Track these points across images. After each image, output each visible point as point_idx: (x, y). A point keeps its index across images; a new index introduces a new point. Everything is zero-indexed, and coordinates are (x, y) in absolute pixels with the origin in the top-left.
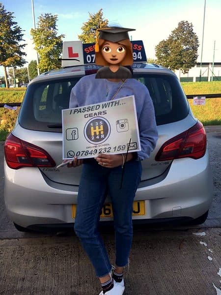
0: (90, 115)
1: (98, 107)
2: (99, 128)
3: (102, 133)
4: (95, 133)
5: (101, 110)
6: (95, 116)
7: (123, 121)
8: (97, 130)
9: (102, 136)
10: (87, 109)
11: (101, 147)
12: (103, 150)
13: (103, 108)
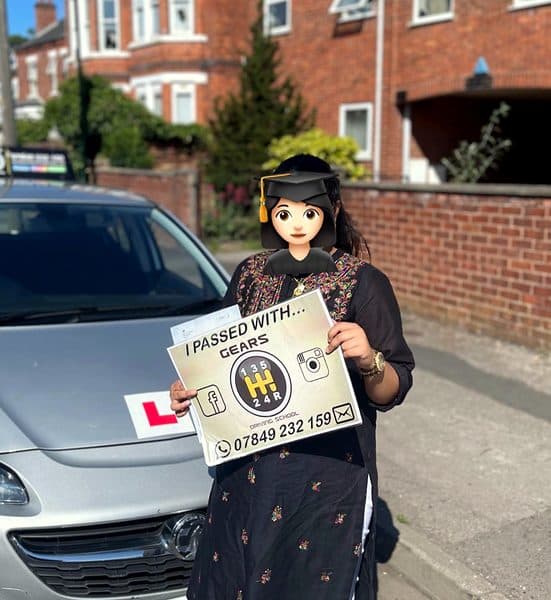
0: (232, 350)
1: (243, 328)
2: (264, 378)
3: (273, 387)
4: (258, 390)
5: (252, 334)
6: (245, 350)
7: (312, 354)
8: (261, 384)
9: (277, 396)
10: (219, 338)
11: (281, 423)
12: (288, 429)
13: (255, 328)
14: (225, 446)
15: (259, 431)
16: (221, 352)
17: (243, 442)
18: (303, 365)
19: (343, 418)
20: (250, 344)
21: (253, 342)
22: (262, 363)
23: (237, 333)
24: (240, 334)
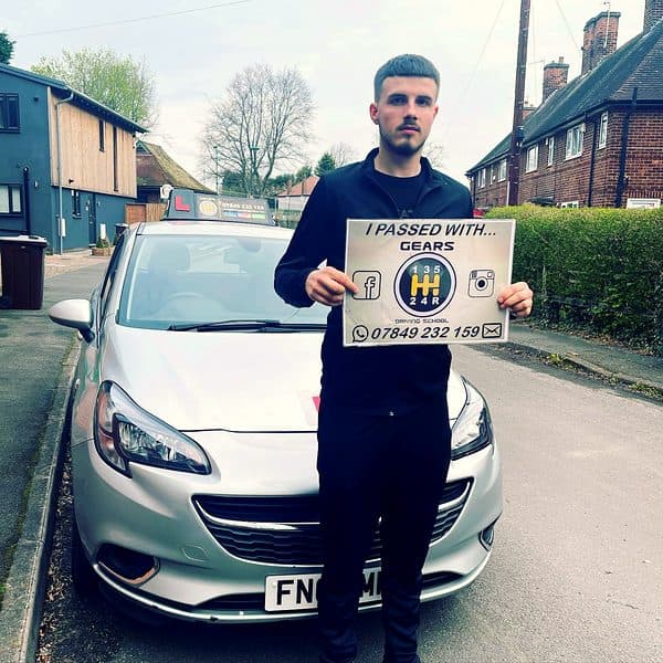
14: (362, 331)
15: (402, 327)
16: (402, 244)
17: (383, 332)
18: (473, 281)
19: (490, 334)
20: (435, 247)
21: (438, 245)
22: (437, 267)
23: (428, 232)
24: (431, 234)
